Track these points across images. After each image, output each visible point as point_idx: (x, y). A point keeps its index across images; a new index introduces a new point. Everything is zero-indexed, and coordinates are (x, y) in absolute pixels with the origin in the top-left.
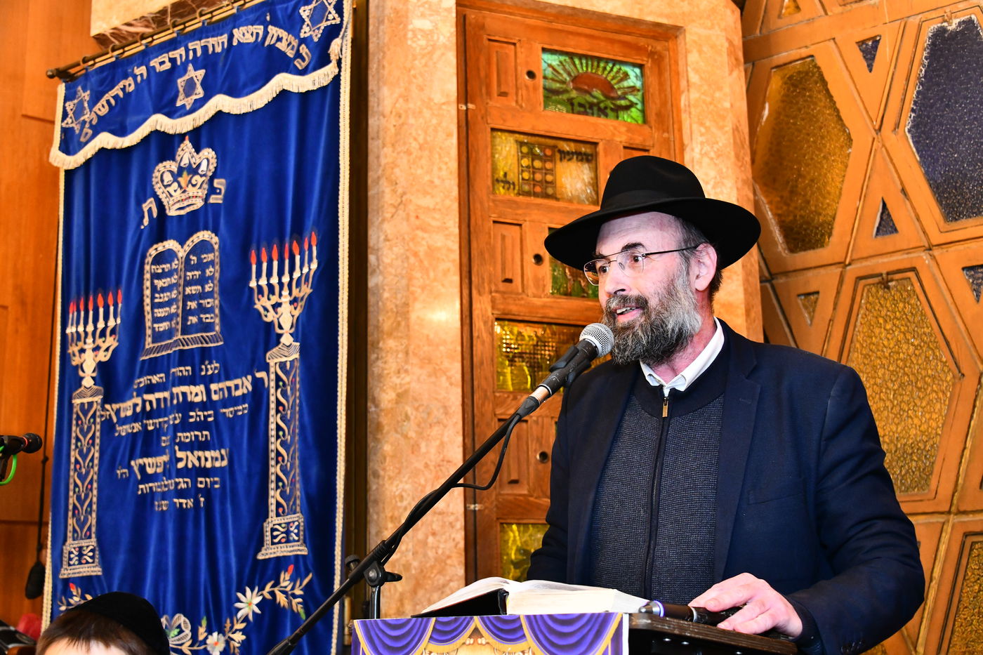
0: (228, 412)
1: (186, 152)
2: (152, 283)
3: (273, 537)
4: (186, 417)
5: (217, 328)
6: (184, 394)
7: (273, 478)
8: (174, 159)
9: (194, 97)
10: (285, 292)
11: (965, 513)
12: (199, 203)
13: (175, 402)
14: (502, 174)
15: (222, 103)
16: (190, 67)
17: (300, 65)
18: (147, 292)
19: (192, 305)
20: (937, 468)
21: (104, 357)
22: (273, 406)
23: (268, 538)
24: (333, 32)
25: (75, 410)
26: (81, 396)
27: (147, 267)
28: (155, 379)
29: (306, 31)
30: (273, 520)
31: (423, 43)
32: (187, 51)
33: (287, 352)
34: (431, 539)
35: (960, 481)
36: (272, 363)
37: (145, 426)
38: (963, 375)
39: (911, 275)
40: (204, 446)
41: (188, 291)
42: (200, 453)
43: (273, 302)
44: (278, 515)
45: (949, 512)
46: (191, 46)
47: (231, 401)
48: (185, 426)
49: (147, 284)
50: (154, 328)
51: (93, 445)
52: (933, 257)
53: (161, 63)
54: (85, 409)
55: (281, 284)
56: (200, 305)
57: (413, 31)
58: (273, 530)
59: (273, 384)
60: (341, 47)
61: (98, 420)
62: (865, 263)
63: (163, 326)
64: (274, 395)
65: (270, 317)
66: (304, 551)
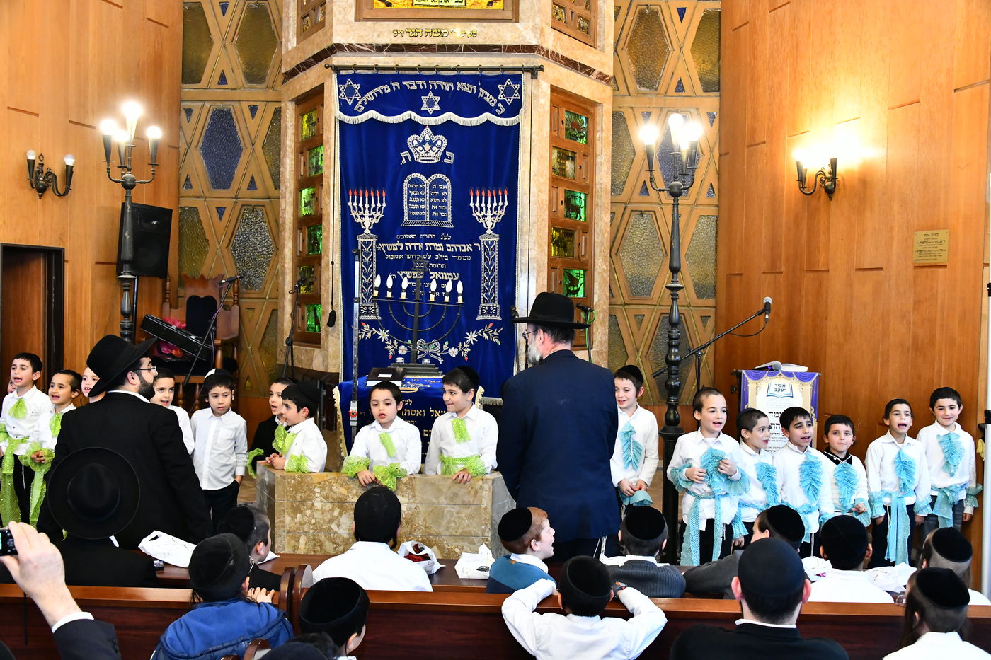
0: (458, 258)
1: (427, 134)
2: (408, 192)
3: (482, 312)
4: (433, 257)
5: (450, 220)
6: (432, 247)
7: (483, 288)
8: (420, 135)
9: (434, 109)
10: (489, 211)
13: (427, 249)
14: (553, 165)
15: (452, 117)
16: (430, 93)
17: (498, 112)
18: (406, 196)
19: (435, 207)
20: (654, 288)
21: (375, 221)
22: (483, 259)
23: (480, 312)
25: (359, 244)
26: (363, 237)
27: (405, 184)
28: (410, 236)
29: (501, 97)
30: (482, 305)
32: (427, 84)
33: (490, 237)
36: (482, 241)
37: (405, 257)
39: (652, 213)
40: (443, 270)
41: (432, 200)
42: (442, 273)
43: (482, 214)
44: (484, 303)
46: (430, 82)
47: (459, 253)
48: (433, 260)
49: (406, 192)
50: (409, 213)
51: (372, 261)
52: (662, 208)
53: (410, 85)
54: (366, 244)
55: (487, 208)
56: (439, 208)
58: (482, 309)
59: (483, 249)
61: (374, 250)
62: (636, 205)
63: (415, 213)
64: (483, 254)
65: (481, 221)
66: (500, 318)
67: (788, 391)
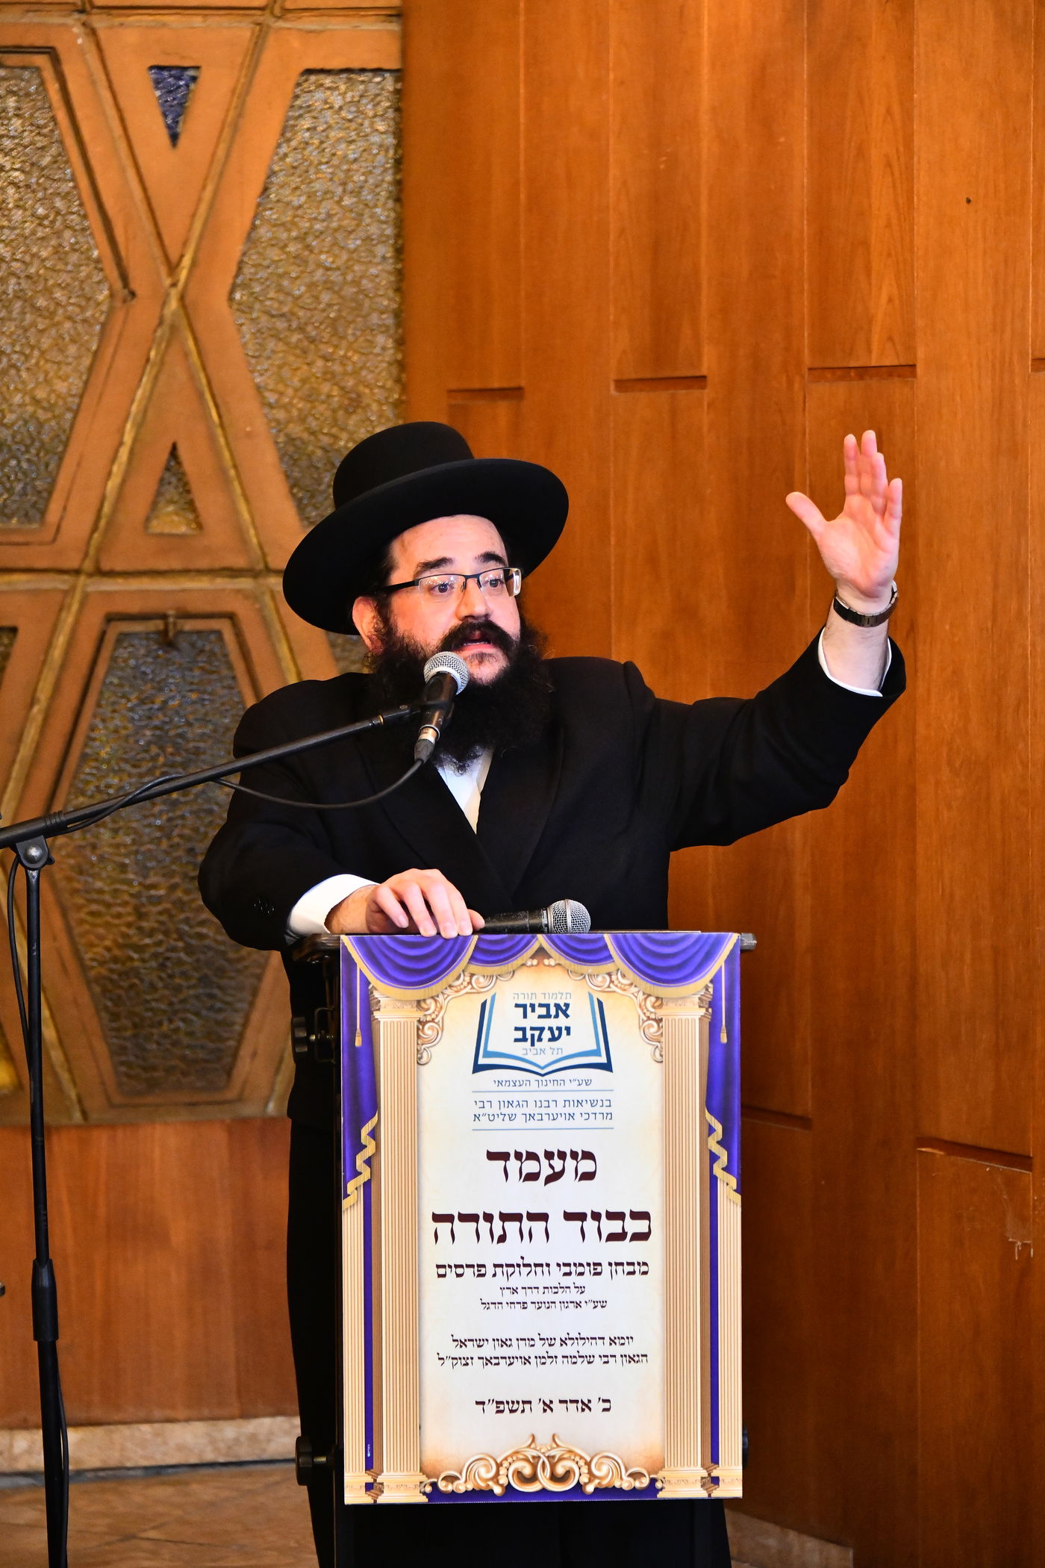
11: (111, 574)
35: (107, 509)
38: (133, 294)
39: (42, 61)
45: (77, 572)
67: (582, 1037)
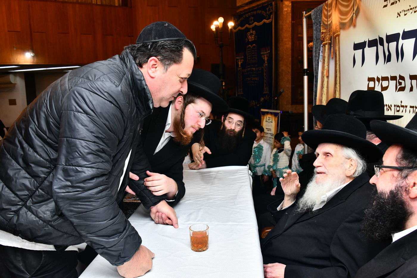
1: (251, 31)
5: (257, 59)
6: (253, 69)
7: (265, 82)
8: (249, 32)
9: (252, 22)
10: (266, 55)
12: (253, 40)
13: (251, 70)
14: (299, 32)
15: (256, 23)
16: (251, 17)
17: (267, 18)
18: (247, 53)
21: (241, 62)
22: (264, 72)
23: (264, 91)
24: (271, 13)
25: (238, 70)
26: (239, 68)
27: (247, 49)
28: (249, 66)
29: (267, 13)
31: (286, 13)
32: (251, 14)
33: (266, 64)
34: (286, 91)
36: (264, 65)
40: (256, 77)
41: (252, 53)
43: (264, 56)
44: (265, 87)
46: (251, 13)
47: (259, 71)
48: (253, 74)
49: (247, 52)
51: (241, 75)
53: (247, 15)
54: (240, 70)
56: (254, 56)
57: (284, 11)
60: (273, 16)
61: (241, 72)
63: (249, 58)
64: (265, 70)
65: (264, 59)
66: (268, 93)
67: (271, 120)
